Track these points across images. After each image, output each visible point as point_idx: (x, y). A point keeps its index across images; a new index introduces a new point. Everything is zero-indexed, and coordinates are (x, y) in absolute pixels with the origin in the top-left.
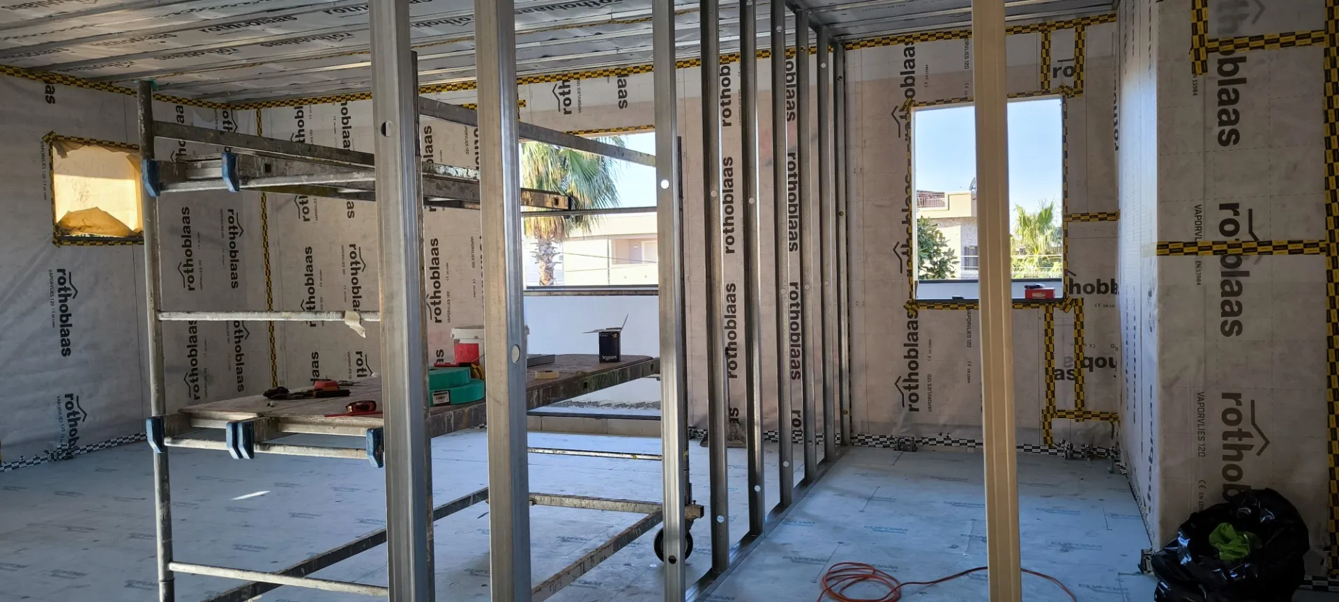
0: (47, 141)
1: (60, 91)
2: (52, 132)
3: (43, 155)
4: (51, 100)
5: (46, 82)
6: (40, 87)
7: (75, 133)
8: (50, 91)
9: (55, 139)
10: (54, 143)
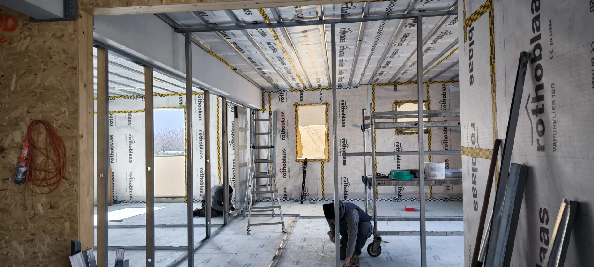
0: (394, 103)
1: (399, 87)
2: (396, 100)
3: (393, 108)
4: (396, 90)
5: (394, 85)
6: (392, 87)
7: (404, 99)
8: (396, 88)
9: (397, 102)
10: (397, 104)
